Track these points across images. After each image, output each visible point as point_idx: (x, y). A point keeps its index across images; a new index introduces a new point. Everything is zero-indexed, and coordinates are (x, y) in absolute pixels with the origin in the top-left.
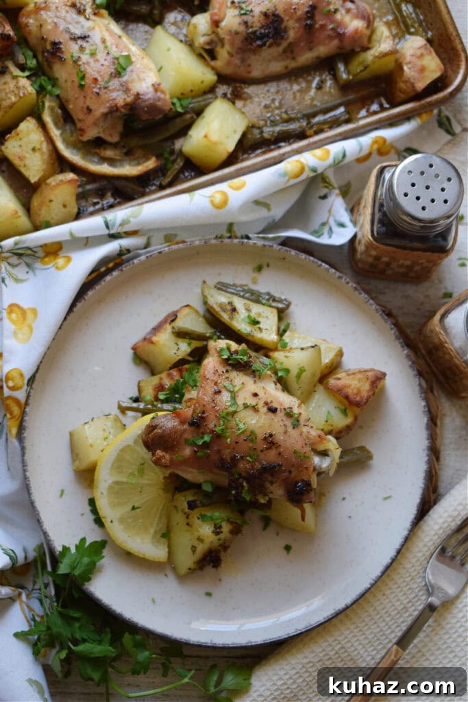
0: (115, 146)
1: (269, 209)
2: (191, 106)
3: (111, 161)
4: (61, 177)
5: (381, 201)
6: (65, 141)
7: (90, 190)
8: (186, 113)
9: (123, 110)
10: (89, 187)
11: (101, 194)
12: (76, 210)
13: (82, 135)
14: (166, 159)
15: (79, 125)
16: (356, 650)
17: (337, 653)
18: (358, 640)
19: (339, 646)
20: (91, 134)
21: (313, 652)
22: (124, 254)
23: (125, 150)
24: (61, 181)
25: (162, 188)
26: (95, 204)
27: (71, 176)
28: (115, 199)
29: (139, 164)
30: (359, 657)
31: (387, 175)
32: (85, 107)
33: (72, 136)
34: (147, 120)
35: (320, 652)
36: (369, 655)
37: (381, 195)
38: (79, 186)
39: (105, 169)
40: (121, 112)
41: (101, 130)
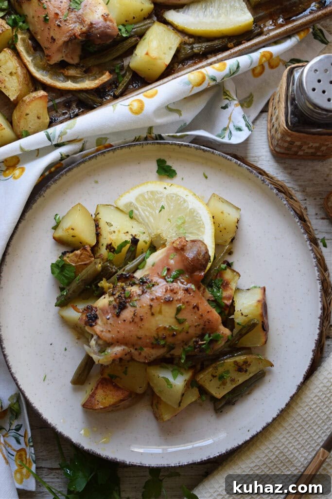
0: (76, 66)
1: (180, 115)
2: (134, 30)
3: (74, 79)
4: (34, 94)
5: (293, 96)
6: (35, 65)
7: (59, 103)
8: (131, 37)
9: (80, 38)
10: (57, 101)
11: (68, 105)
12: (48, 120)
13: (49, 60)
14: (118, 74)
15: (46, 52)
16: (292, 453)
17: (277, 457)
18: (293, 446)
19: (278, 451)
20: (56, 58)
21: (258, 457)
22: (64, 159)
23: (84, 69)
24: (34, 97)
25: (116, 97)
26: (64, 114)
27: (42, 93)
28: (79, 109)
29: (96, 79)
30: (295, 458)
31: (297, 75)
32: (50, 37)
33: (41, 61)
34: (100, 44)
35: (264, 457)
36: (302, 457)
37: (293, 91)
38: (50, 101)
39: (70, 85)
40: (79, 39)
41: (64, 56)
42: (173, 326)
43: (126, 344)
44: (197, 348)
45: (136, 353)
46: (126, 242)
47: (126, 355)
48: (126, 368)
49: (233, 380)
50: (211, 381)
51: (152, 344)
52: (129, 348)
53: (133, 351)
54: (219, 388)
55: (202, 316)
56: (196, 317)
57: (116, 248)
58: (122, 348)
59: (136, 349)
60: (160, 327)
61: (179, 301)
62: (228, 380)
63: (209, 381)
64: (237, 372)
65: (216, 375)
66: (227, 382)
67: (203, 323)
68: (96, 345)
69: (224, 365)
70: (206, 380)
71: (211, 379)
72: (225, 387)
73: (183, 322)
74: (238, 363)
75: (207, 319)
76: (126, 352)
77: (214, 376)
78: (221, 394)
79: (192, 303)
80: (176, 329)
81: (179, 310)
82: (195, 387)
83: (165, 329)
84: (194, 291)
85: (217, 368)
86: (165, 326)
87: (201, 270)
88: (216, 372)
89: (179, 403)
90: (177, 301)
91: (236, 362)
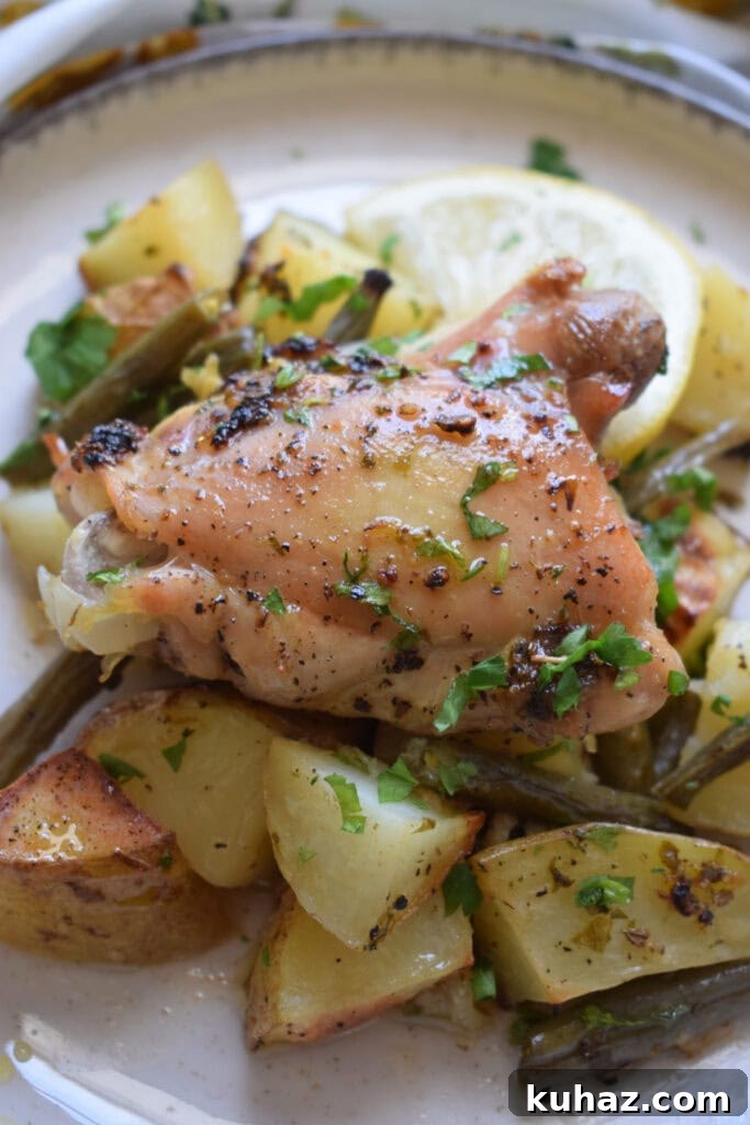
42: (438, 537)
43: (215, 563)
44: (520, 679)
45: (248, 614)
46: (340, 283)
47: (199, 609)
48: (187, 733)
49: (636, 939)
50: (540, 894)
51: (330, 593)
52: (224, 584)
53: (235, 599)
54: (567, 949)
55: (578, 533)
56: (550, 533)
57: (296, 293)
58: (192, 574)
59: (250, 597)
60: (382, 526)
61: (495, 443)
62: (618, 926)
63: (534, 892)
64: (664, 905)
65: (571, 878)
66: (613, 935)
67: (579, 569)
68: (86, 547)
69: (616, 845)
70: (521, 879)
71: (541, 889)
72: (594, 956)
73: (488, 538)
74: (678, 862)
75: (599, 558)
76: (202, 597)
77: (560, 881)
78: (570, 984)
79: (549, 470)
80: (453, 554)
81: (486, 480)
82: (460, 913)
83: (401, 541)
84: (569, 434)
85: (582, 844)
86: (407, 526)
87: (620, 377)
88: (574, 863)
89: (374, 932)
90: (489, 442)
91: (675, 851)
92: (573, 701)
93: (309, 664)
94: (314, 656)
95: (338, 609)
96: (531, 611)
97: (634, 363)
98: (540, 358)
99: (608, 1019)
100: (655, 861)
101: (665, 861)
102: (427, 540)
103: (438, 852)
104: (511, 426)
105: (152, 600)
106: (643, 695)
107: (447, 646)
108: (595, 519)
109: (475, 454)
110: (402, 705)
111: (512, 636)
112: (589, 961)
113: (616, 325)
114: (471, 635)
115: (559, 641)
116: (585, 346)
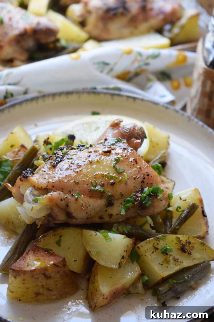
22: (9, 98)
42: (111, 174)
43: (62, 190)
44: (137, 201)
45: (73, 199)
46: (63, 140)
47: (61, 200)
48: (61, 236)
49: (176, 260)
50: (153, 252)
51: (90, 191)
52: (65, 194)
53: (69, 197)
54: (162, 265)
55: (140, 168)
56: (134, 169)
57: (53, 144)
58: (58, 193)
59: (72, 195)
60: (98, 174)
61: (117, 154)
62: (171, 258)
63: (151, 252)
64: (180, 252)
65: (158, 248)
66: (171, 260)
67: (142, 176)
68: (30, 195)
69: (166, 239)
70: (147, 249)
71: (153, 251)
72: (168, 266)
73: (121, 173)
74: (180, 241)
75: (146, 173)
76: (61, 197)
77: (156, 249)
78: (164, 273)
79: (130, 157)
80: (115, 177)
81: (117, 161)
82: (135, 262)
83: (103, 177)
84: (131, 150)
85: (159, 240)
86: (103, 173)
87: (138, 139)
88: (158, 244)
89: (119, 264)
90: (115, 154)
91: (179, 238)
92: (150, 202)
93: (89, 208)
94: (90, 206)
95: (93, 194)
96: (135, 187)
97: (140, 135)
98: (119, 138)
99: (175, 281)
100: (175, 242)
101: (178, 241)
102: (108, 175)
103: (128, 246)
104: (119, 150)
105: (51, 200)
106: (164, 200)
107: (118, 199)
108: (143, 165)
109: (113, 157)
110: (111, 216)
111: (132, 193)
112: (167, 267)
113: (134, 128)
114: (123, 195)
115: (143, 192)
116: (129, 133)
